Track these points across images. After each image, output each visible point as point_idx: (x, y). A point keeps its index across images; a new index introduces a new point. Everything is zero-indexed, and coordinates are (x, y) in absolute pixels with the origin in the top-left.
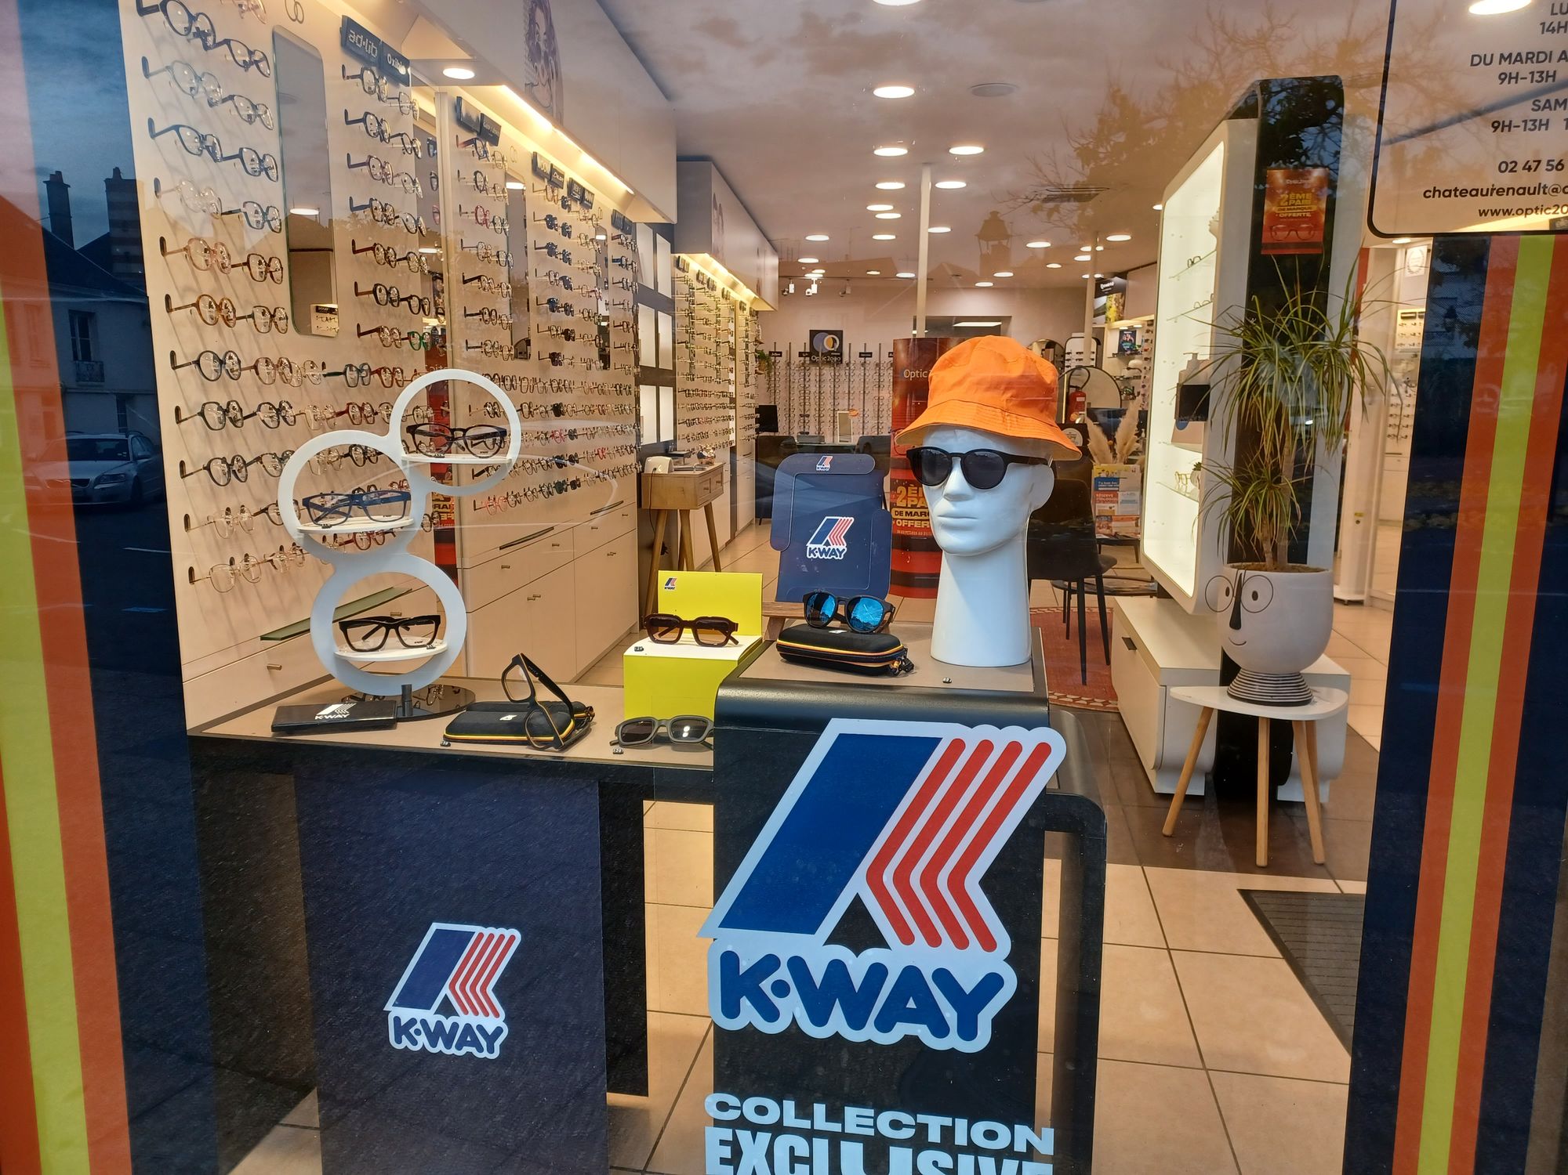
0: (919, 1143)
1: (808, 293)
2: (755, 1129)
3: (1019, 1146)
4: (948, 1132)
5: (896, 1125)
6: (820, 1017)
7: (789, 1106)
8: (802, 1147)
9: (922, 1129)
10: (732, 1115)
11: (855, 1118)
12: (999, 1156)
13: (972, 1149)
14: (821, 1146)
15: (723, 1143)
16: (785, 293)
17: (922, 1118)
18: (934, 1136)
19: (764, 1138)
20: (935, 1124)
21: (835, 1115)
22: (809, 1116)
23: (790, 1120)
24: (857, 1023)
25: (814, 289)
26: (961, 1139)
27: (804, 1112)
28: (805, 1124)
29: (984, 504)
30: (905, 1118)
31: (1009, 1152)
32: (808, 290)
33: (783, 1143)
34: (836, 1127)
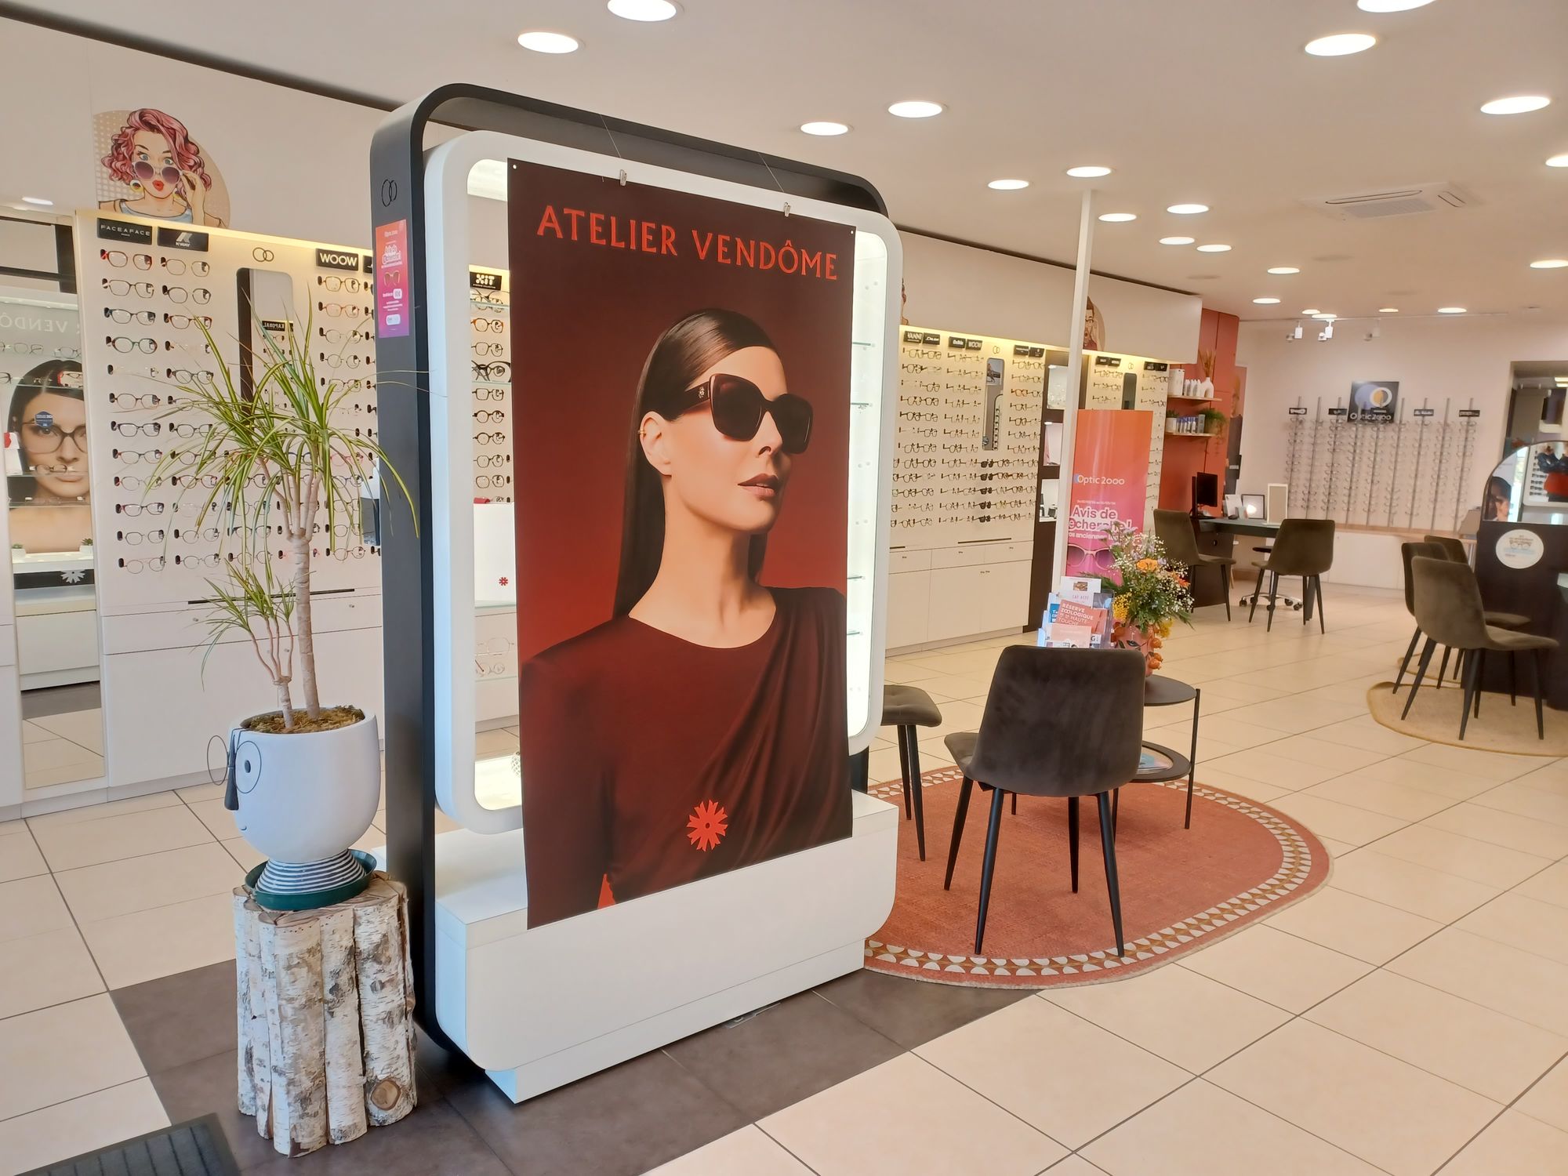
1: (1322, 337)
16: (1290, 339)
25: (1328, 332)
32: (1321, 334)
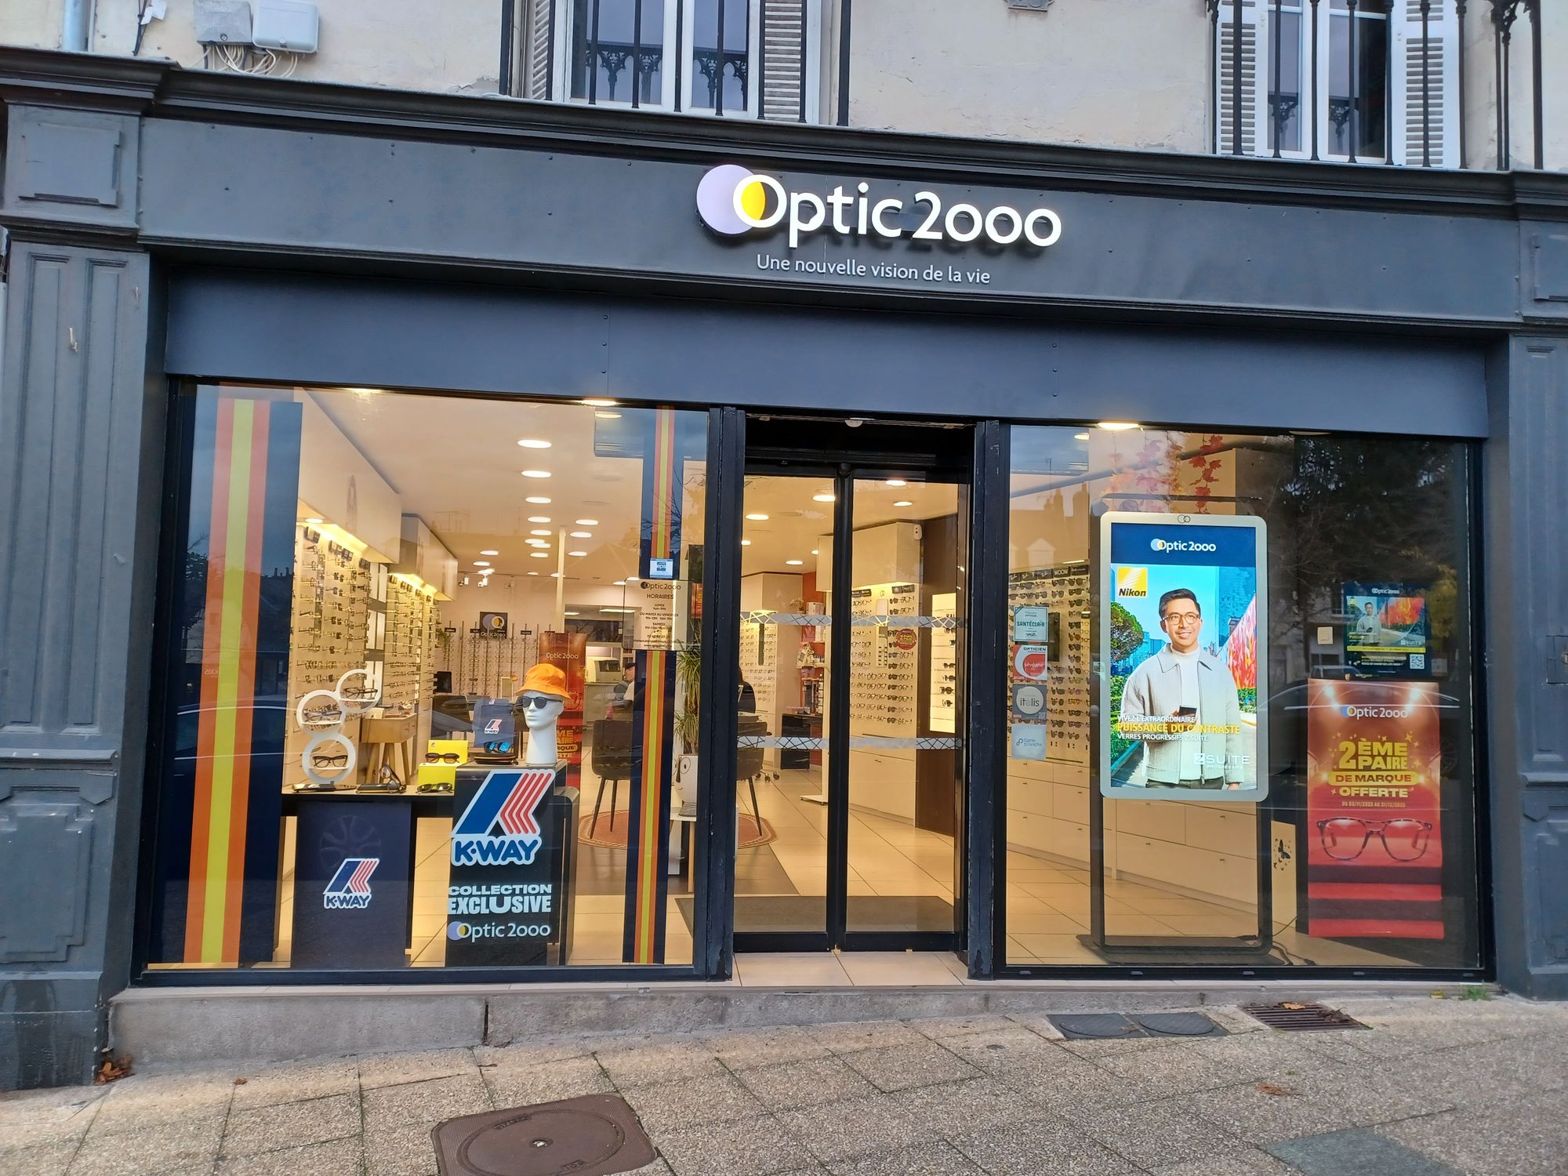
0: (513, 894)
1: (480, 585)
2: (464, 896)
3: (542, 892)
4: (521, 890)
5: (506, 890)
6: (485, 858)
7: (475, 888)
8: (477, 900)
9: (514, 890)
10: (456, 893)
11: (495, 889)
12: (536, 895)
13: (529, 894)
14: (484, 899)
15: (453, 903)
16: (462, 586)
17: (514, 887)
18: (517, 892)
19: (466, 899)
20: (517, 887)
21: (488, 889)
22: (481, 890)
23: (475, 892)
24: (496, 859)
25: (485, 582)
26: (525, 892)
27: (479, 889)
28: (479, 893)
29: (540, 713)
30: (509, 887)
31: (539, 894)
32: (480, 583)
33: (472, 900)
34: (488, 893)
